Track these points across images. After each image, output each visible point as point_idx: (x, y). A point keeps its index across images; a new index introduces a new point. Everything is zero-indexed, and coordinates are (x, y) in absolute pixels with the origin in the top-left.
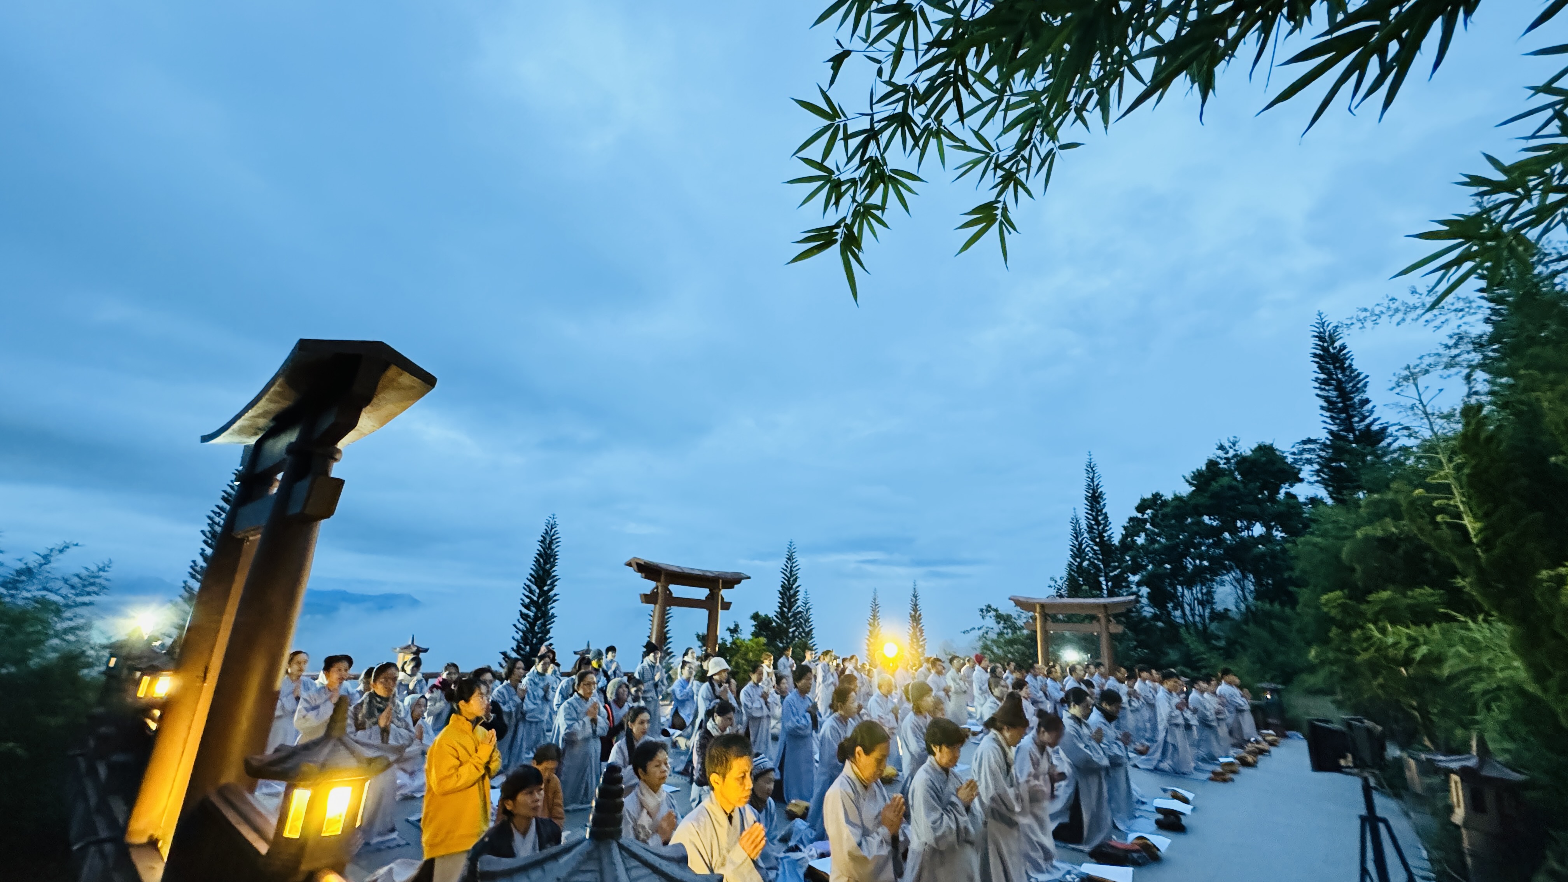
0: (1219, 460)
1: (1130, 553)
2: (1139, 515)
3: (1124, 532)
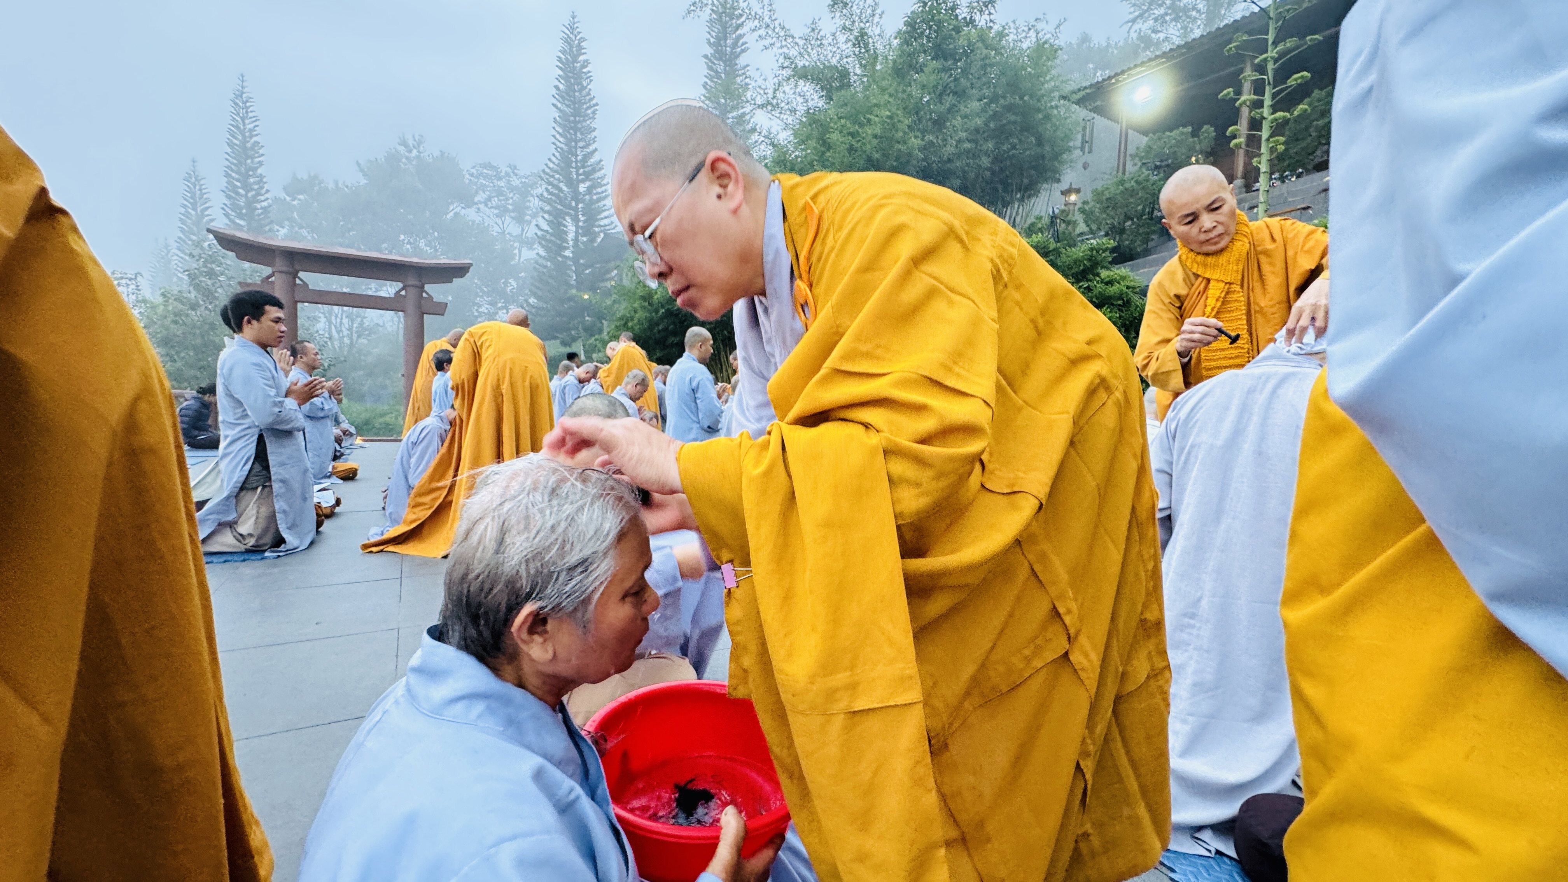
0: (401, 156)
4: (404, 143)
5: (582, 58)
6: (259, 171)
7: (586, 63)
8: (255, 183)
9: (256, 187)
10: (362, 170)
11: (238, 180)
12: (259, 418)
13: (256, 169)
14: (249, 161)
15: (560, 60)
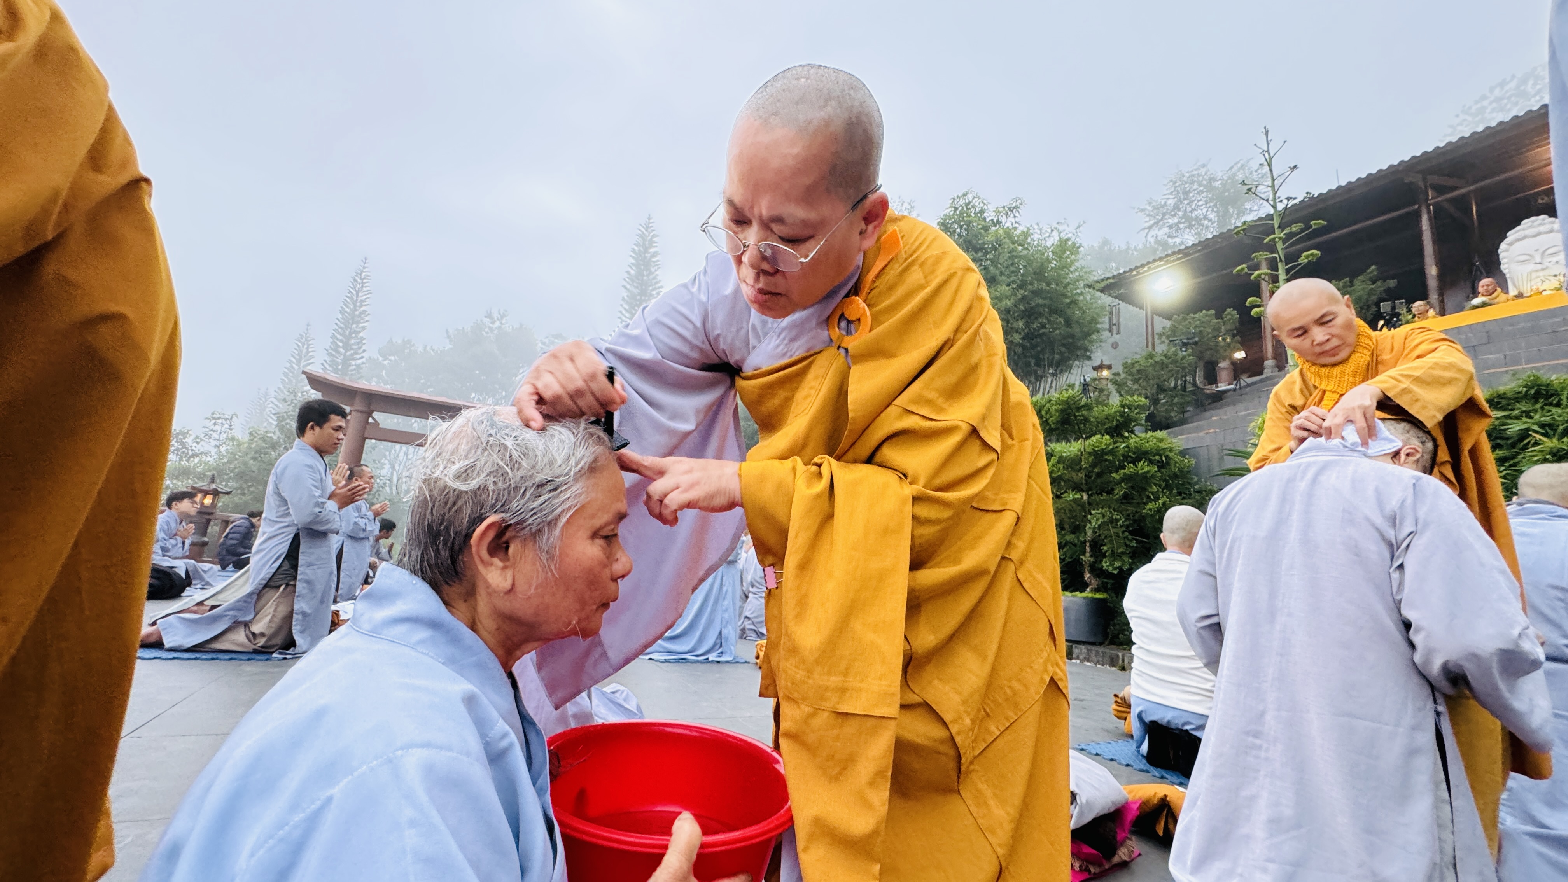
0: (485, 327)
4: (489, 316)
5: (652, 250)
6: (361, 335)
7: (655, 254)
8: (354, 344)
9: (355, 347)
10: (449, 337)
11: (341, 341)
12: (298, 517)
13: (360, 332)
14: (354, 326)
15: (634, 251)
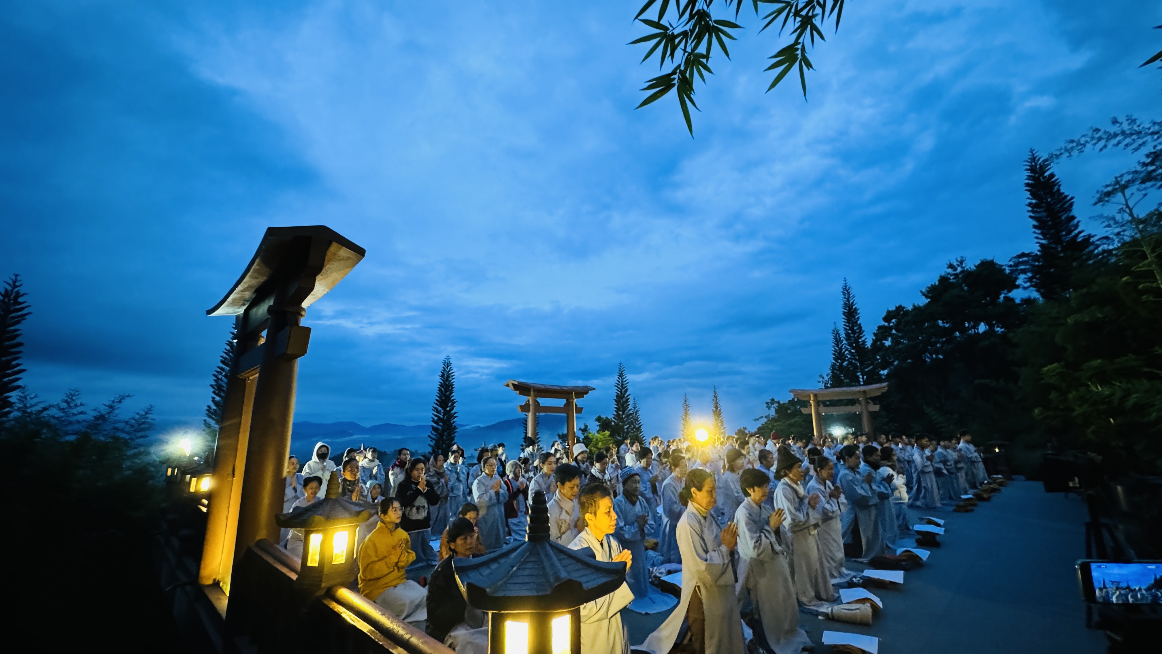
0: (949, 276)
1: (881, 353)
2: (886, 324)
3: (874, 338)
7: (1052, 175)
8: (857, 329)
10: (924, 294)
11: (850, 330)
13: (857, 321)
14: (853, 319)
15: (1027, 185)
